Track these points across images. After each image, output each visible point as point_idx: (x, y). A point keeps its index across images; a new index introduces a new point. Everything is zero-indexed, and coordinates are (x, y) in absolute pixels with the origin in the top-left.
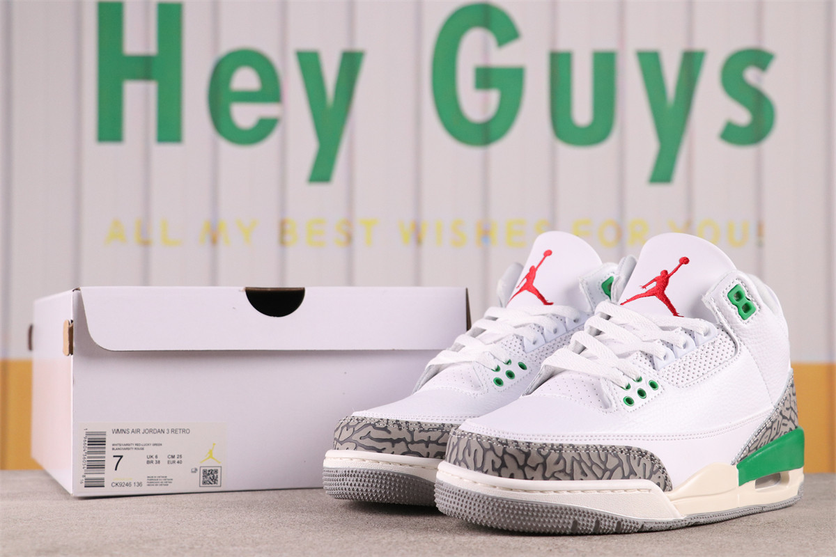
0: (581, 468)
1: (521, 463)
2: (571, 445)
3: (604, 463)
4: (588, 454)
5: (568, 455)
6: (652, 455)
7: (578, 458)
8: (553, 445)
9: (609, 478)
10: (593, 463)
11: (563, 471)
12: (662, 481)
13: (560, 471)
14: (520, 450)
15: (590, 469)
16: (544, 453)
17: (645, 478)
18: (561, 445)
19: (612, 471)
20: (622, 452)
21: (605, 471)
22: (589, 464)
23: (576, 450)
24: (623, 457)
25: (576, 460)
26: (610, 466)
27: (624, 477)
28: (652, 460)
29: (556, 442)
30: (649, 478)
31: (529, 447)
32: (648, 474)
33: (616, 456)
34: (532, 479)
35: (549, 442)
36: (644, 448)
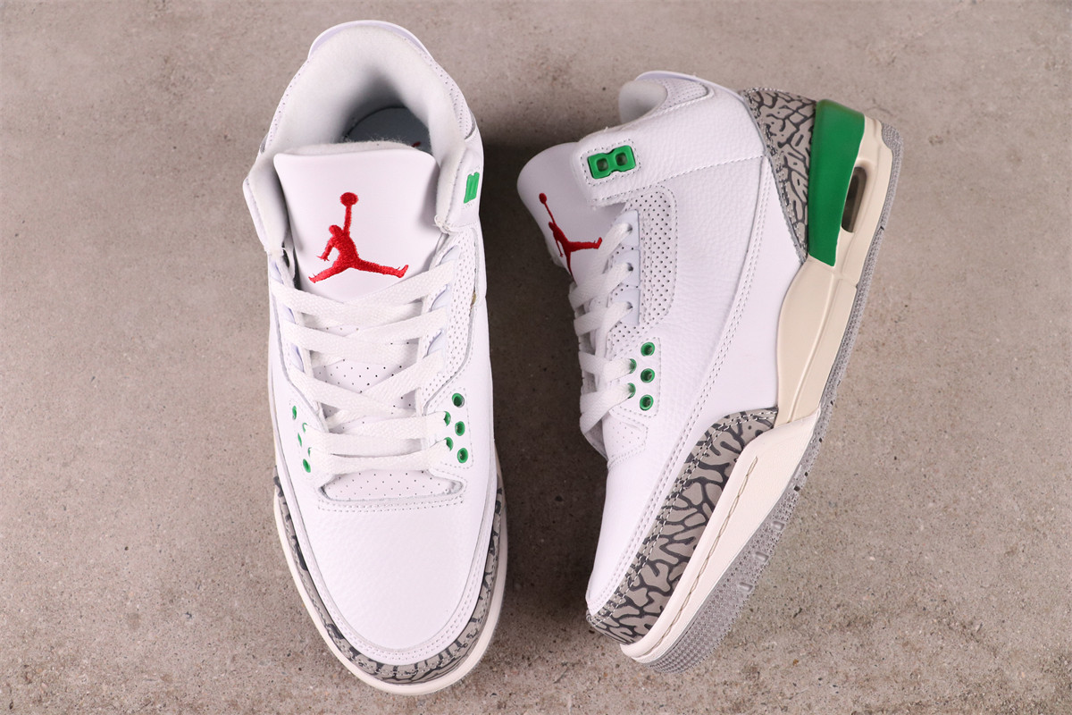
0: (679, 542)
1: (637, 612)
2: (645, 543)
3: (691, 505)
4: (668, 523)
5: (655, 553)
6: (716, 426)
7: (666, 541)
8: (633, 566)
9: (712, 507)
10: (682, 522)
11: (671, 567)
12: (757, 426)
13: (670, 572)
14: (621, 606)
15: (687, 529)
16: (636, 583)
17: (740, 453)
18: (639, 555)
19: (706, 499)
20: (690, 472)
21: (700, 509)
22: (682, 528)
23: (654, 538)
24: (698, 473)
25: (667, 544)
26: (697, 498)
27: (722, 485)
28: (722, 429)
29: (632, 559)
30: (743, 446)
31: (621, 595)
32: (736, 445)
33: (689, 483)
34: (662, 609)
35: (627, 568)
36: (700, 436)
